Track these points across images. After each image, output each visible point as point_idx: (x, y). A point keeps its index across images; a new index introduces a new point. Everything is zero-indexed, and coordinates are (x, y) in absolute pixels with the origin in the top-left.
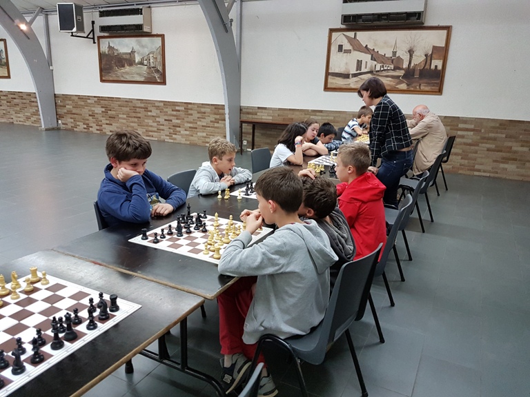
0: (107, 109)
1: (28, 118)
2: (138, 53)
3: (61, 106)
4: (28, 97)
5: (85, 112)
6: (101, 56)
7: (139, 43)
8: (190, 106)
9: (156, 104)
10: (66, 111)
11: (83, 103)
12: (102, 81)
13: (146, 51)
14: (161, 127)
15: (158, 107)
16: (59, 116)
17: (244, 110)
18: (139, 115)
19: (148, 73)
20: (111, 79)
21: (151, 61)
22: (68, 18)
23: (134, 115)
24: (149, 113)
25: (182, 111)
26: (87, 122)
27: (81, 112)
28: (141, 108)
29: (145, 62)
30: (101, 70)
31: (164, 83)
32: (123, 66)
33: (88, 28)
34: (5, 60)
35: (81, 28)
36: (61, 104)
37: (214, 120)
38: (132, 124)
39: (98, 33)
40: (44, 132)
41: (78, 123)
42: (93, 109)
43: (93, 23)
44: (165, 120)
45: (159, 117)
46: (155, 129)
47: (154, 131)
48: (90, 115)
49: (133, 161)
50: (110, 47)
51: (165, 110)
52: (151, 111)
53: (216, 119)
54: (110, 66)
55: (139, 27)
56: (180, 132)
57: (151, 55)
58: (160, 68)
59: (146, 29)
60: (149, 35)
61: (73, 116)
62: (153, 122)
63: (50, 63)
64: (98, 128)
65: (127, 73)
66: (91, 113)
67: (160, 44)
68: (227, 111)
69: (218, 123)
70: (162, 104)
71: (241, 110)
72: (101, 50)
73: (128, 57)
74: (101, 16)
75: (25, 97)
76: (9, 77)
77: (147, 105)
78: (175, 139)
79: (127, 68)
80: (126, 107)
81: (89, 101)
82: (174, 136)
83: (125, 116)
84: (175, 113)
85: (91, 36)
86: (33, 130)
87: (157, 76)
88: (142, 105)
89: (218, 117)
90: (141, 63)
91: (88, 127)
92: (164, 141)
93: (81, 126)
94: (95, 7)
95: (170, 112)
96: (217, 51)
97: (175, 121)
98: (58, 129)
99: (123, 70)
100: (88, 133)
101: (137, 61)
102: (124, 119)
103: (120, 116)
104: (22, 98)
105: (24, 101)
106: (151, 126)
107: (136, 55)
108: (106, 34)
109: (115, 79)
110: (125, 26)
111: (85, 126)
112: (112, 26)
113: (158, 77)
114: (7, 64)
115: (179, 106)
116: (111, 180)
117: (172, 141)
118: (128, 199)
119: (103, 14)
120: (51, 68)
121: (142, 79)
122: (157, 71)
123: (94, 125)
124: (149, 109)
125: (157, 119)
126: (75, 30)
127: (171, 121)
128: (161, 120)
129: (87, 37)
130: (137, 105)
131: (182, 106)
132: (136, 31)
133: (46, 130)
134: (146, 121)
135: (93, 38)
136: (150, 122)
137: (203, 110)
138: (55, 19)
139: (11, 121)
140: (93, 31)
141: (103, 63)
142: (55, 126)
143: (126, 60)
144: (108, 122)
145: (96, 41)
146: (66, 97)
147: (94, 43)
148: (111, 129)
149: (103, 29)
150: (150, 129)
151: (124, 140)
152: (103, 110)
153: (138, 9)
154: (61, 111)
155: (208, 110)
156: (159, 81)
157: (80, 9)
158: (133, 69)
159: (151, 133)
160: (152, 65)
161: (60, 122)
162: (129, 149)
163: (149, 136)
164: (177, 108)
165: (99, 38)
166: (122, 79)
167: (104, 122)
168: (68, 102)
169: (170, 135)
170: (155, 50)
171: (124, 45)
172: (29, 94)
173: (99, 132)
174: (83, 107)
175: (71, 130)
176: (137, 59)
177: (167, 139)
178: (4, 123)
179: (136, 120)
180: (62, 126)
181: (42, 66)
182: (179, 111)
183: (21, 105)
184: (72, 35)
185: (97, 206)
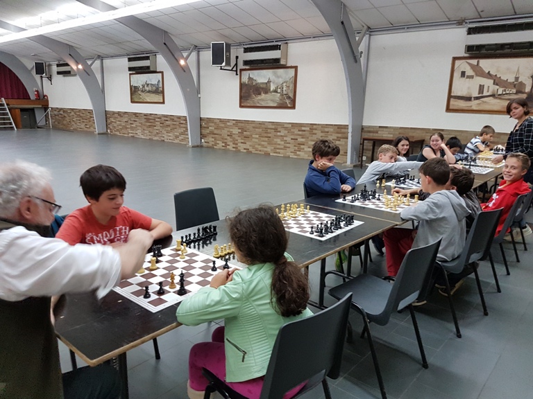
0: (243, 130)
1: (177, 137)
2: (273, 83)
3: (205, 127)
4: (178, 120)
5: (225, 132)
6: (242, 86)
7: (275, 74)
8: (315, 126)
9: (286, 126)
10: (208, 132)
11: (223, 125)
12: (241, 106)
13: (281, 81)
14: (288, 145)
15: (286, 128)
16: (202, 136)
17: (365, 129)
18: (269, 135)
19: (281, 100)
20: (248, 105)
21: (284, 89)
22: (219, 55)
23: (266, 135)
24: (278, 134)
25: (307, 131)
26: (225, 141)
27: (221, 133)
28: (272, 129)
29: (279, 90)
30: (241, 98)
31: (293, 107)
32: (260, 94)
33: (233, 63)
34: (161, 89)
35: (228, 63)
36: (206, 126)
37: (336, 138)
38: (263, 143)
39: (241, 66)
40: (190, 149)
41: (218, 142)
42: (231, 130)
43: (237, 57)
44: (292, 139)
45: (286, 136)
46: (282, 147)
47: (281, 149)
48: (228, 135)
49: (329, 157)
50: (250, 78)
51: (292, 130)
52: (280, 132)
53: (338, 138)
54: (248, 94)
55: (277, 60)
56: (303, 149)
57: (284, 84)
58: (291, 95)
59: (282, 62)
60: (284, 67)
61: (214, 136)
62: (281, 141)
63: (199, 92)
64: (234, 146)
65: (263, 100)
66: (229, 134)
67: (293, 74)
68: (350, 130)
69: (339, 140)
70: (290, 125)
71: (362, 129)
72: (242, 80)
73: (264, 86)
74: (245, 52)
75: (176, 119)
76: (163, 103)
77: (277, 126)
78: (299, 155)
79: (263, 96)
80: (259, 128)
81: (228, 124)
82: (298, 153)
83: (257, 136)
84: (300, 133)
85: (235, 69)
86: (182, 147)
87: (288, 101)
88: (273, 127)
89: (340, 135)
90: (275, 91)
91: (226, 145)
92: (289, 157)
93: (220, 144)
94: (240, 44)
95: (296, 132)
96: (347, 79)
97: (300, 140)
98: (202, 146)
99: (259, 97)
100: (225, 151)
101: (271, 90)
102: (256, 138)
103: (253, 136)
104: (173, 120)
105: (175, 123)
106: (279, 144)
107: (272, 84)
108: (247, 67)
109: (252, 105)
110: (265, 60)
111: (224, 145)
112: (254, 60)
113: (289, 102)
114: (163, 92)
115: (305, 127)
116: (314, 170)
117: (296, 157)
118: (328, 180)
119: (246, 50)
120: (199, 96)
121: (275, 105)
122: (289, 98)
123: (231, 144)
124: (279, 130)
125: (285, 138)
126: (224, 64)
127: (297, 139)
128: (288, 139)
129: (232, 70)
130: (269, 127)
131: (307, 127)
132: (275, 64)
133: (193, 147)
134: (275, 140)
135: (236, 71)
136: (278, 141)
137: (326, 130)
138: (207, 55)
139: (163, 139)
140: (236, 64)
141: (243, 91)
142: (199, 144)
143: (263, 89)
144: (243, 141)
145: (238, 73)
146: (210, 120)
147: (237, 74)
148: (245, 147)
149: (246, 63)
150: (278, 146)
152: (240, 131)
153: (278, 45)
154: (205, 132)
155: (332, 130)
156: (289, 106)
157: (228, 46)
158: (268, 96)
159: (278, 150)
160: (285, 92)
161: (203, 141)
163: (277, 153)
164: (303, 129)
165: (241, 70)
166: (258, 105)
167: (240, 141)
168: (211, 124)
169: (294, 152)
170: (288, 80)
171: (261, 76)
172: (179, 117)
173: (234, 149)
174: (223, 128)
175: (211, 148)
176: (272, 88)
177: (292, 156)
178: (157, 140)
179: (266, 139)
180: (204, 144)
181: (192, 93)
182: (304, 131)
183: (172, 126)
184: (221, 69)
185: (305, 185)
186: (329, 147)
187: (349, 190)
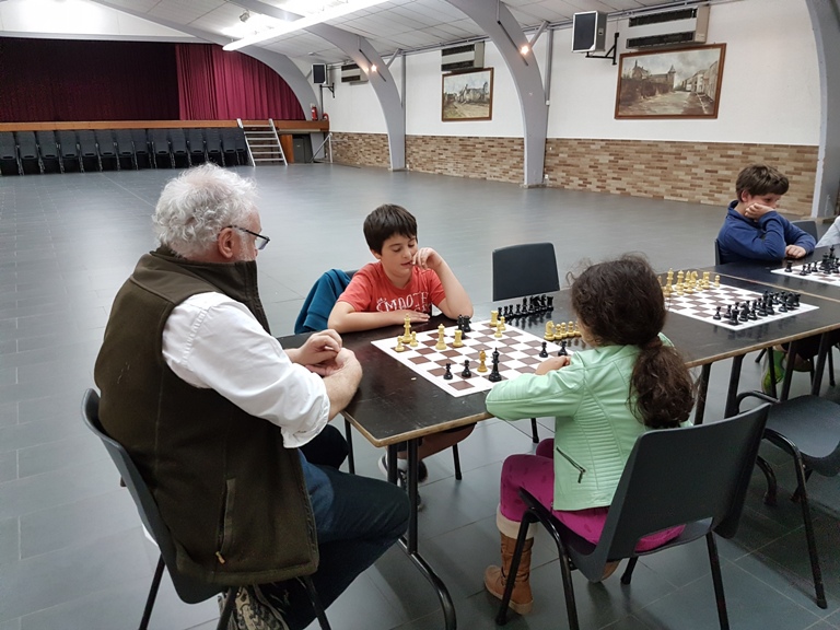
0: (618, 156)
1: (506, 172)
2: (679, 74)
3: (552, 155)
4: (511, 144)
5: (585, 162)
6: (622, 82)
7: (683, 59)
8: (752, 149)
9: (696, 148)
10: (557, 162)
11: (583, 150)
12: (617, 117)
13: (693, 70)
14: (698, 182)
15: (697, 153)
16: (547, 169)
18: (665, 165)
19: (691, 102)
20: (631, 114)
21: (699, 83)
22: (586, 33)
23: (658, 164)
24: (682, 162)
25: (737, 156)
26: (585, 176)
27: (578, 163)
28: (670, 154)
29: (689, 87)
30: (618, 102)
31: (714, 115)
32: (653, 94)
33: (609, 44)
34: (488, 96)
35: (601, 46)
36: (553, 152)
37: (792, 169)
38: (652, 178)
39: (622, 48)
40: (525, 191)
41: (571, 178)
42: (597, 157)
43: (617, 35)
44: (707, 171)
45: (697, 167)
46: (688, 185)
47: (685, 189)
48: (591, 167)
50: (637, 69)
51: (709, 156)
52: (685, 158)
53: (796, 169)
54: (632, 97)
55: (689, 36)
56: (728, 189)
57: (700, 76)
58: (711, 94)
59: (698, 38)
60: (701, 46)
61: (565, 168)
62: (687, 174)
63: (547, 97)
64: (600, 184)
65: (657, 104)
66: (592, 164)
67: (717, 58)
68: (821, 155)
69: (800, 174)
70: (706, 147)
72: (623, 72)
73: (662, 80)
74: (631, 25)
75: (506, 144)
76: (490, 118)
77: (680, 149)
78: (718, 200)
79: (659, 97)
80: (648, 153)
81: (592, 147)
82: (717, 195)
83: (643, 167)
84: (724, 160)
85: (611, 55)
86: (512, 188)
87: (704, 105)
88: (673, 150)
89: (801, 165)
90: (682, 88)
91: (586, 182)
92: (699, 203)
93: (576, 181)
94: (624, 13)
95: (716, 157)
97: (723, 172)
98: (544, 186)
99: (652, 100)
100: (583, 193)
101: (675, 86)
102: (641, 170)
103: (636, 166)
104: (502, 145)
105: (504, 150)
106: (682, 181)
107: (676, 77)
108: (633, 50)
109: (638, 113)
110: (667, 36)
111: (581, 182)
112: (646, 38)
113: (706, 106)
114: (490, 101)
115: (734, 149)
116: (737, 217)
117: (712, 203)
118: (762, 236)
119: (634, 22)
120: (548, 103)
121: (680, 112)
122: (706, 99)
123: (594, 181)
124: (683, 155)
125: (694, 170)
126: (593, 48)
127: (716, 172)
128: (700, 171)
129: (606, 57)
130: (665, 150)
131: (738, 149)
132: (684, 42)
133: (530, 187)
134: (675, 173)
135: (614, 58)
136: (681, 174)
137: (775, 155)
138: (567, 35)
139: (484, 176)
140: (615, 47)
141: (623, 91)
142: (540, 182)
143: (663, 85)
144: (616, 176)
145: (617, 61)
146: (561, 142)
147: (614, 63)
148: (619, 186)
149: (632, 43)
150: (680, 184)
151: (764, 173)
152: (612, 158)
153: (691, 10)
154: (551, 162)
155: (786, 155)
156: (706, 113)
157: (603, 17)
158: (668, 97)
159: (679, 191)
160: (699, 90)
161: (547, 176)
162: (769, 183)
163: (676, 195)
164: (730, 152)
165: (623, 56)
166: (648, 113)
167: (611, 175)
168: (562, 149)
169: (710, 195)
170: (707, 67)
171: (657, 65)
172: (512, 140)
173: (599, 190)
174: (582, 155)
175: (560, 188)
176: (677, 82)
177: (705, 200)
178: (476, 179)
179: (659, 171)
180: (549, 183)
181: (537, 98)
182: (732, 156)
183: (499, 156)
184: (588, 56)
185: (718, 244)
186: (769, 178)
187: (800, 255)
